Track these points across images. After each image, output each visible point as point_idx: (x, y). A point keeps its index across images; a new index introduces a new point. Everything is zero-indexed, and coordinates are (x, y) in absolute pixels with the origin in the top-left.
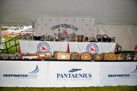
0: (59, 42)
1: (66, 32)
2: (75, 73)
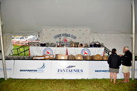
0: (59, 48)
1: (66, 40)
2: (70, 69)
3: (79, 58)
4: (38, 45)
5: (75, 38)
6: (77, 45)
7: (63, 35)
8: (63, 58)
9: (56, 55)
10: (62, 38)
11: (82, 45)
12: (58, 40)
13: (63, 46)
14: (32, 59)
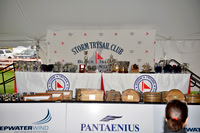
0: (86, 74)
1: (100, 57)
3: (130, 98)
4: (35, 69)
5: (120, 51)
6: (124, 68)
7: (94, 45)
8: (92, 97)
9: (78, 91)
10: (92, 52)
11: (135, 67)
12: (81, 56)
13: (92, 69)
14: (20, 100)
